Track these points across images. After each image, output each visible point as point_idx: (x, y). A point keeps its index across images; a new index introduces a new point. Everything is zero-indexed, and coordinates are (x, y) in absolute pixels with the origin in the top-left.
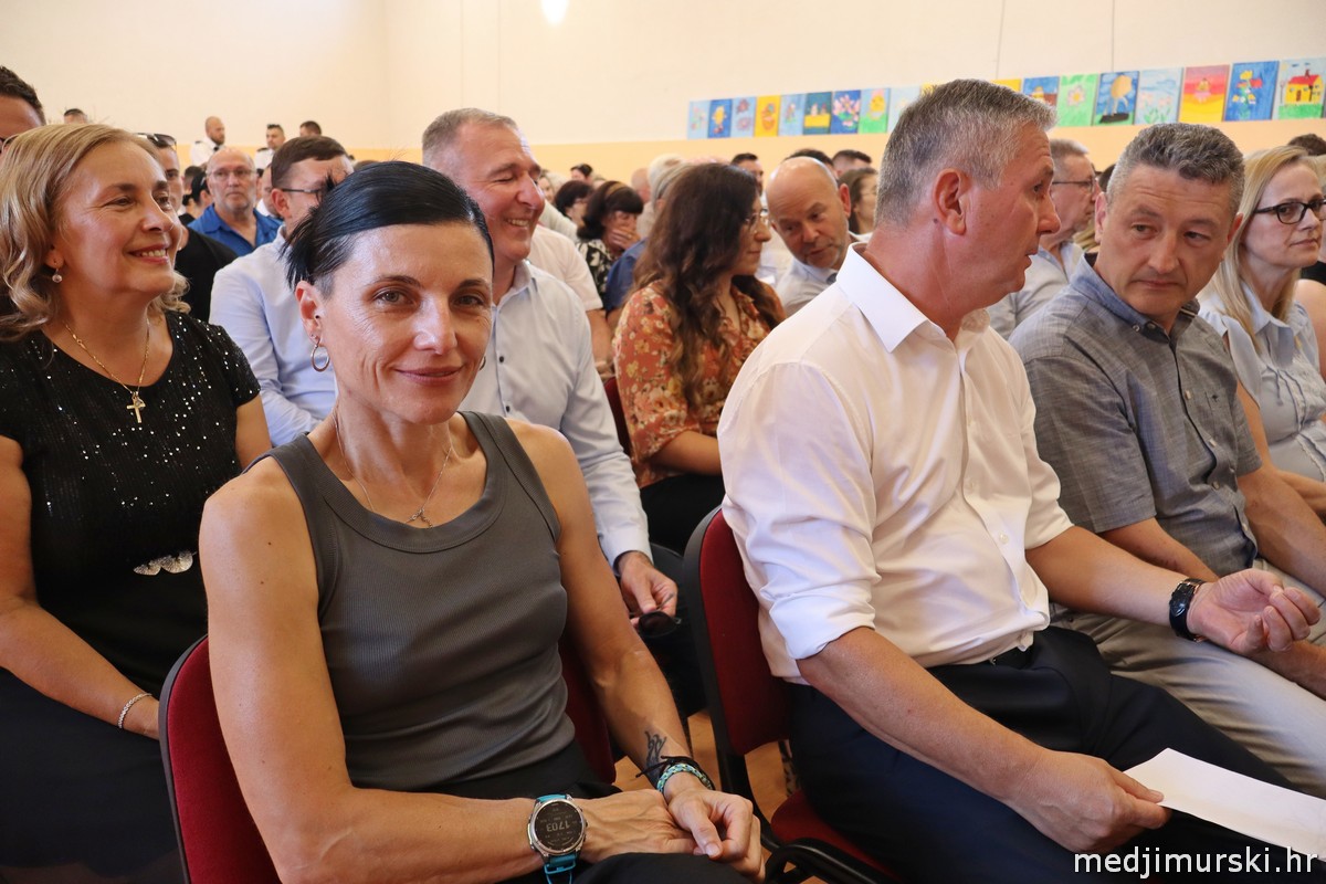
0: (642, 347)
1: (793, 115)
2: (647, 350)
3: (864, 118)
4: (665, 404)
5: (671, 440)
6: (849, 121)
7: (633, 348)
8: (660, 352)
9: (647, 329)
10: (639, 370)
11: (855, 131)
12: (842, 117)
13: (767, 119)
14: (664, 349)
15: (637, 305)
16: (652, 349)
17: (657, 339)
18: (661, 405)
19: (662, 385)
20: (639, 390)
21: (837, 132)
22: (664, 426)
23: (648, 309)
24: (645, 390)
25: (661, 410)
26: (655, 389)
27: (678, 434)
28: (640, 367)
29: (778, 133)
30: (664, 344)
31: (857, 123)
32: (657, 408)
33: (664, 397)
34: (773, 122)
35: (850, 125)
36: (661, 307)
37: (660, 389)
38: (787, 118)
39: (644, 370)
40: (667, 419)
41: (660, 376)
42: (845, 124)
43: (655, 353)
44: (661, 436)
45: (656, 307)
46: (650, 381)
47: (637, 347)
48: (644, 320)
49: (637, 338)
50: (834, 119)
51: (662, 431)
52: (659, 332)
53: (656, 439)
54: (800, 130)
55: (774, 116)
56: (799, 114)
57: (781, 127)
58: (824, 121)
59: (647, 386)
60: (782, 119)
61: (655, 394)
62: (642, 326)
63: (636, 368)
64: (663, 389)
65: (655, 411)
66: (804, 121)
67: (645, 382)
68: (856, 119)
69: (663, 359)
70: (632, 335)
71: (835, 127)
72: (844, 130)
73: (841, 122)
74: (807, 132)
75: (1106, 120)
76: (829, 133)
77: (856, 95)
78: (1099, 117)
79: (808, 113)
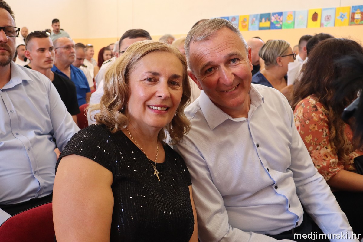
0: (314, 128)
1: (255, 22)
2: (316, 129)
3: (284, 23)
4: (328, 156)
5: (336, 174)
6: (278, 24)
7: (309, 128)
8: (323, 130)
9: (316, 119)
10: (313, 139)
11: (281, 28)
12: (275, 23)
13: (244, 24)
14: (325, 128)
15: (308, 107)
16: (319, 128)
17: (321, 123)
18: (327, 157)
19: (326, 146)
20: (314, 149)
21: (273, 29)
22: (330, 167)
23: (315, 109)
24: (317, 149)
25: (327, 159)
26: (322, 149)
27: (339, 171)
28: (313, 138)
29: (248, 30)
30: (324, 126)
31: (281, 25)
32: (325, 158)
33: (328, 153)
34: (246, 25)
35: (279, 26)
36: (321, 108)
37: (325, 148)
38: (252, 23)
39: (316, 139)
40: (332, 163)
41: (324, 142)
42: (276, 25)
43: (321, 130)
44: (329, 172)
45: (318, 108)
46: (320, 145)
47: (311, 128)
48: (313, 115)
49: (311, 123)
50: (272, 24)
51: (330, 170)
52: (322, 120)
53: (328, 174)
54: (257, 28)
55: (247, 23)
56: (257, 22)
57: (250, 27)
58: (268, 24)
59: (318, 147)
60: (250, 24)
61: (323, 151)
62: (312, 117)
63: (311, 138)
64: (327, 148)
65: (324, 160)
66: (259, 24)
67: (317, 145)
68: (281, 23)
69: (325, 134)
70: (307, 122)
71: (272, 26)
72: (276, 28)
73: (275, 25)
74: (261, 29)
76: (270, 29)
77: (281, 14)
79: (261, 22)
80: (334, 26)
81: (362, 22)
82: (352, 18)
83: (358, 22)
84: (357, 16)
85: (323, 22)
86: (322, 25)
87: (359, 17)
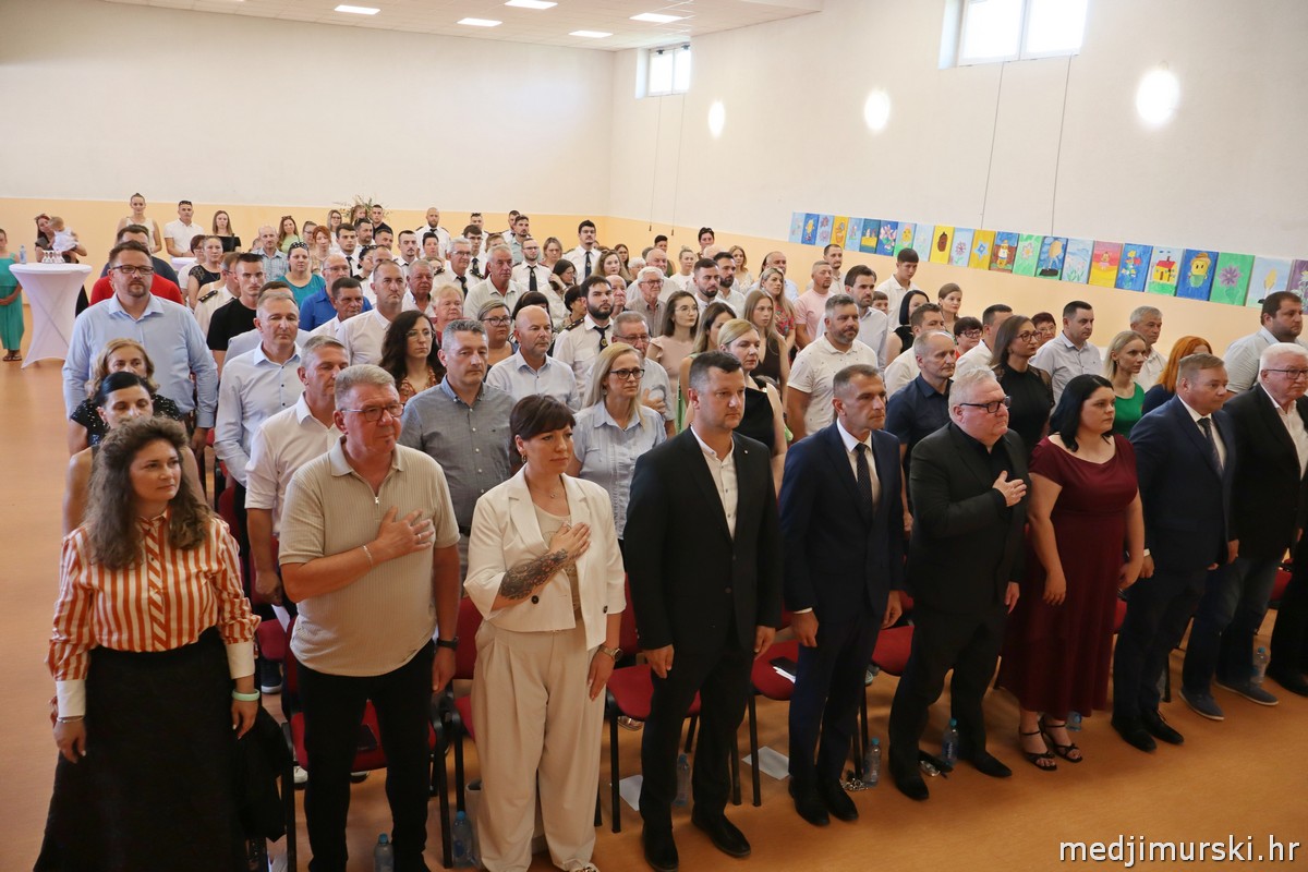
1: (855, 235)
6: (889, 245)
12: (885, 242)
13: (839, 235)
21: (880, 252)
35: (889, 248)
38: (851, 236)
42: (886, 247)
50: (880, 243)
54: (858, 246)
55: (844, 233)
56: (859, 234)
58: (873, 242)
60: (848, 236)
66: (861, 240)
68: (893, 244)
71: (880, 249)
74: (862, 249)
75: (1045, 273)
76: (875, 252)
77: (895, 225)
78: (1039, 270)
79: (864, 234)
80: (968, 264)
81: (1009, 267)
82: (995, 256)
83: (1003, 266)
84: (1003, 253)
85: (954, 254)
86: (950, 260)
87: (1006, 256)
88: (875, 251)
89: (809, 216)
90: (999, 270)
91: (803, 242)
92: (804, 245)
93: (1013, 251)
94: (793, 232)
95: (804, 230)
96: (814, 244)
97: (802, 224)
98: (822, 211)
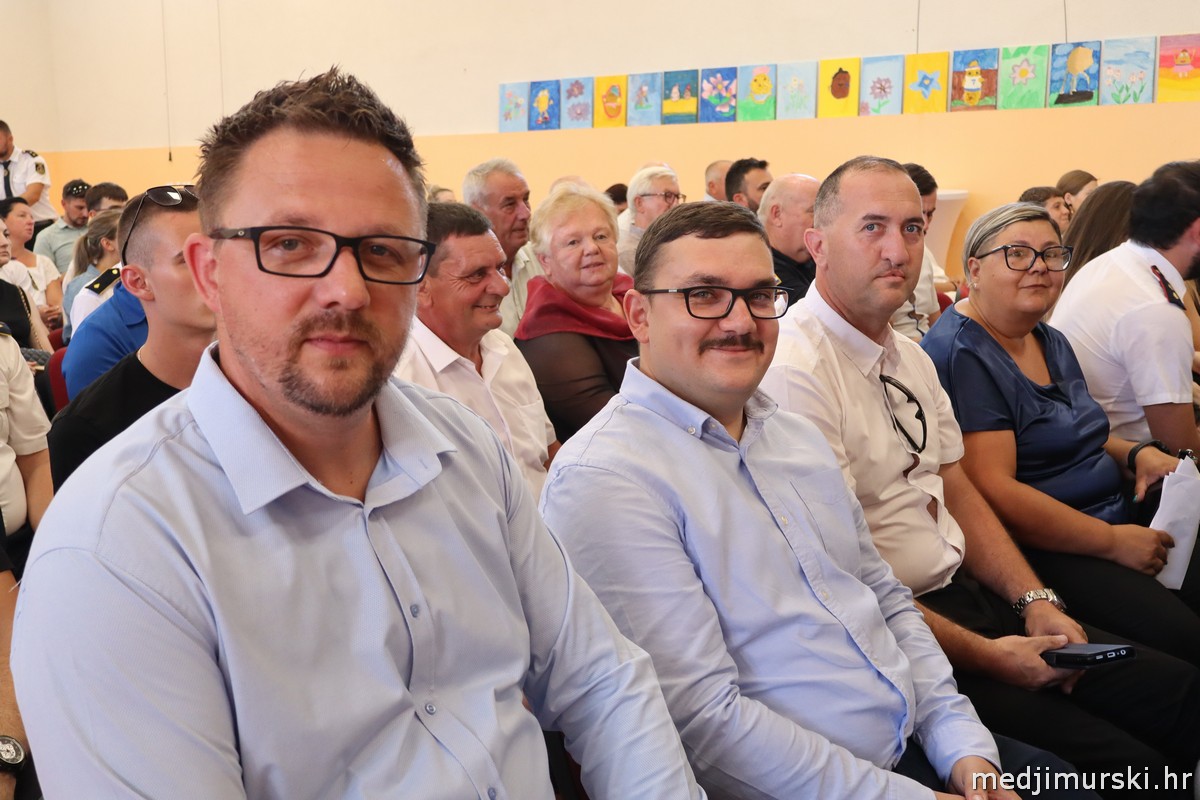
1: (647, 100)
3: (741, 102)
6: (723, 106)
11: (733, 118)
12: (714, 101)
13: (611, 105)
21: (708, 120)
29: (626, 123)
31: (734, 108)
34: (618, 109)
35: (726, 111)
38: (638, 103)
42: (719, 109)
50: (704, 104)
54: (657, 118)
55: (620, 101)
56: (654, 99)
57: (631, 114)
58: (690, 105)
60: (631, 104)
66: (662, 106)
68: (733, 102)
71: (706, 113)
72: (719, 118)
73: (713, 107)
74: (667, 120)
75: (1063, 100)
76: (697, 121)
77: (730, 74)
78: (1055, 97)
79: (667, 97)
80: (902, 112)
81: (989, 101)
82: (958, 90)
83: (976, 102)
84: (972, 82)
85: (868, 98)
86: (862, 109)
87: (978, 85)
88: (694, 119)
89: (536, 87)
90: (968, 108)
91: (531, 128)
92: (532, 132)
93: (990, 78)
94: (507, 116)
95: (531, 108)
96: (559, 127)
97: (523, 101)
98: (566, 74)
